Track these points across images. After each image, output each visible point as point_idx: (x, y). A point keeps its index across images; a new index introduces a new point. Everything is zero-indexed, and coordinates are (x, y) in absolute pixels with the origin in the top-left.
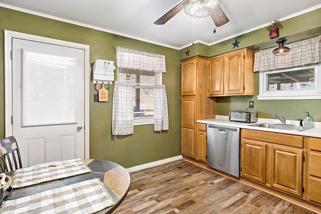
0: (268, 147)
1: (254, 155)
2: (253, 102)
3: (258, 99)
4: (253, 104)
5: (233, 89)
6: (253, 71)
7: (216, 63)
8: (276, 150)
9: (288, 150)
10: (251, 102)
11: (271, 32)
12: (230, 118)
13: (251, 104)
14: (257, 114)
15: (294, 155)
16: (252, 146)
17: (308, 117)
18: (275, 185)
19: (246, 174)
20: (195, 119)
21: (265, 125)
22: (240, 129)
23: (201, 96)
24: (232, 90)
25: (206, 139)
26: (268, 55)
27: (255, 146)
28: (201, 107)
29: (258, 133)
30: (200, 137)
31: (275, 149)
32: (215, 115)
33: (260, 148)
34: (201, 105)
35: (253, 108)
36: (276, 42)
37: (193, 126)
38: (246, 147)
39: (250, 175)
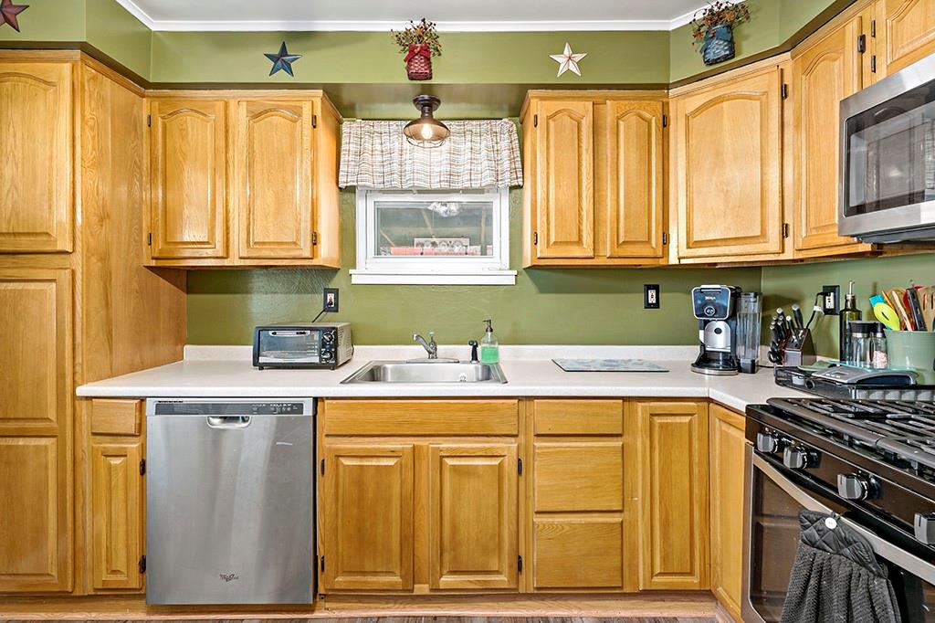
0: (419, 450)
1: (370, 495)
2: (336, 292)
3: (353, 282)
4: (336, 298)
5: (272, 240)
6: (337, 183)
7: (190, 121)
8: (446, 459)
9: (480, 449)
10: (331, 291)
11: (411, 51)
12: (257, 355)
13: (331, 297)
14: (352, 331)
15: (495, 462)
16: (366, 463)
17: (489, 333)
18: (447, 580)
19: (341, 581)
20: (69, 380)
21: (385, 368)
22: (316, 400)
23: (104, 258)
24: (264, 243)
25: (143, 471)
26: (385, 137)
27: (375, 459)
28: (103, 313)
29: (383, 407)
30: (103, 472)
31: (443, 457)
32: (180, 347)
33: (391, 462)
34: (107, 305)
35: (337, 311)
36: (415, 101)
37: (53, 418)
38: (341, 469)
39: (359, 578)
